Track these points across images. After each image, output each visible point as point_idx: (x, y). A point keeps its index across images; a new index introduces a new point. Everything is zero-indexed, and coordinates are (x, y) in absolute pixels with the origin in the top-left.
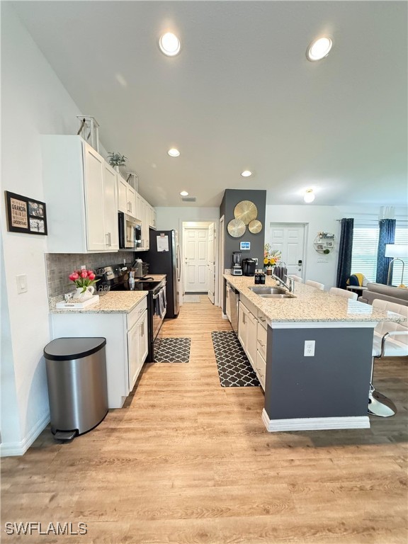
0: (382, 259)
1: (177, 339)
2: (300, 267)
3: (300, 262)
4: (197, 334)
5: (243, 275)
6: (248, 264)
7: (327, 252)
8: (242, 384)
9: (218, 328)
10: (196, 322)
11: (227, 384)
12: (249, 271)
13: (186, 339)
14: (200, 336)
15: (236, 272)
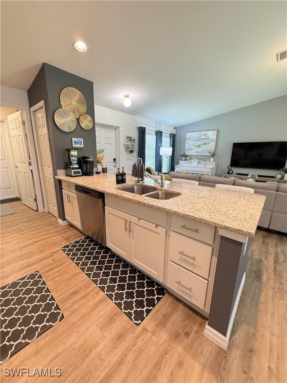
0: (157, 157)
1: (14, 285)
2: (115, 164)
3: (114, 159)
4: (43, 259)
5: (82, 175)
6: (87, 162)
7: (132, 152)
8: (151, 303)
9: (67, 239)
10: (29, 242)
11: (140, 316)
12: (89, 171)
13: (32, 276)
14: (50, 260)
15: (75, 173)
